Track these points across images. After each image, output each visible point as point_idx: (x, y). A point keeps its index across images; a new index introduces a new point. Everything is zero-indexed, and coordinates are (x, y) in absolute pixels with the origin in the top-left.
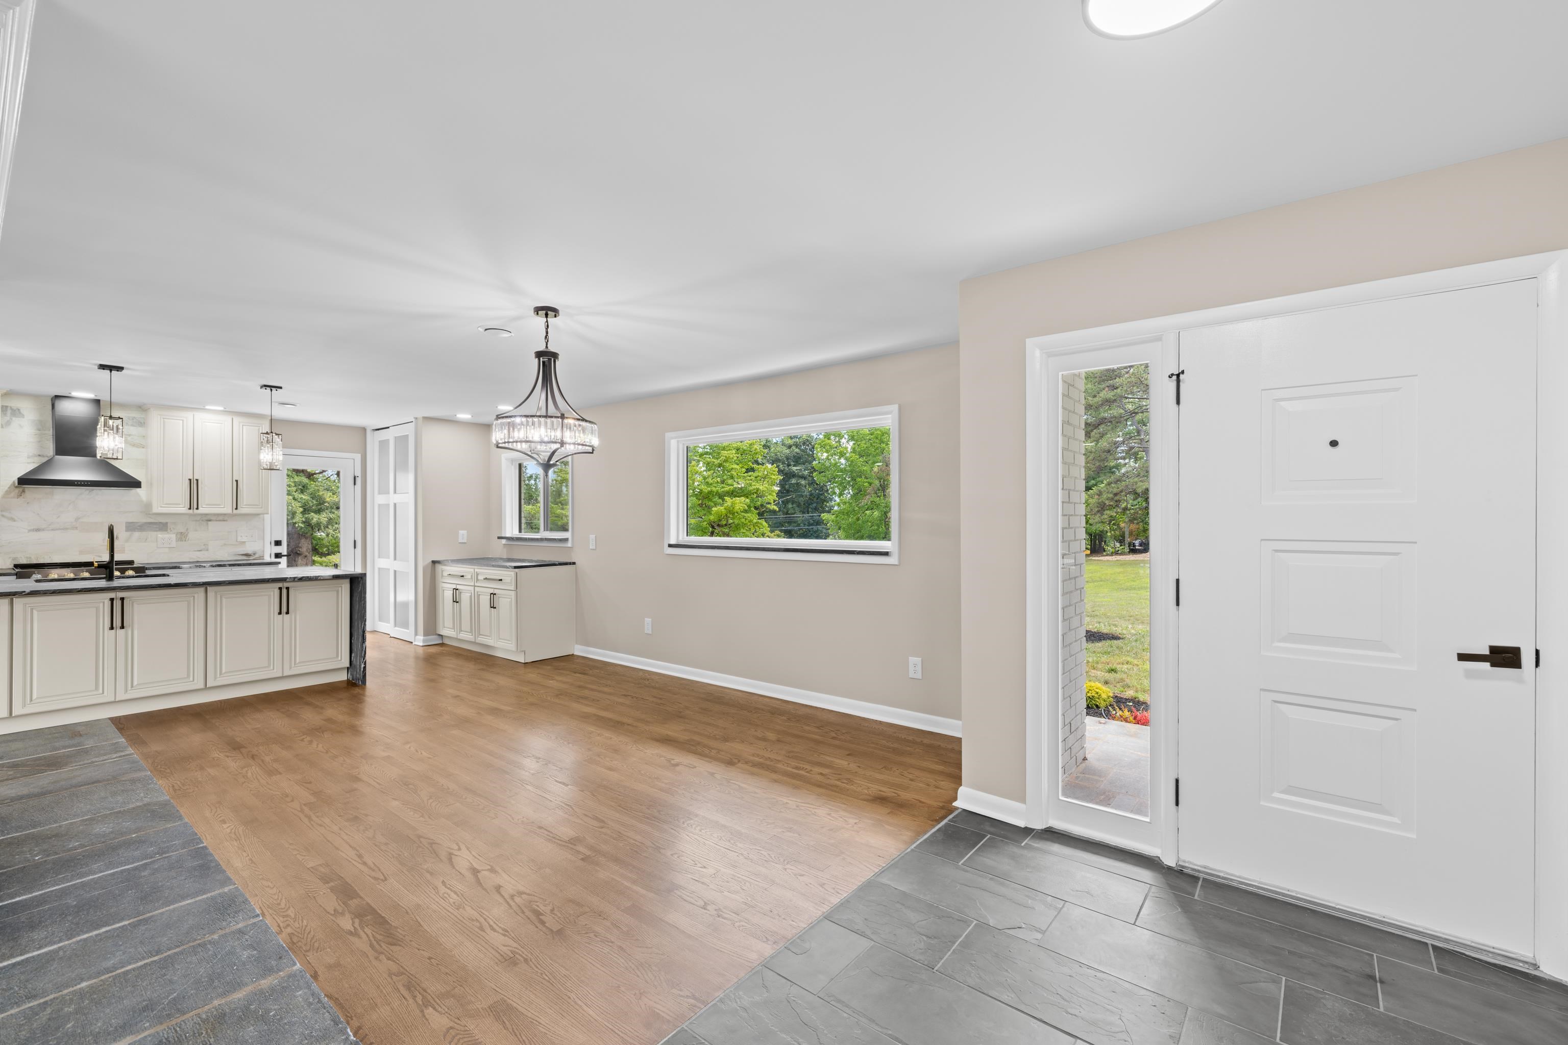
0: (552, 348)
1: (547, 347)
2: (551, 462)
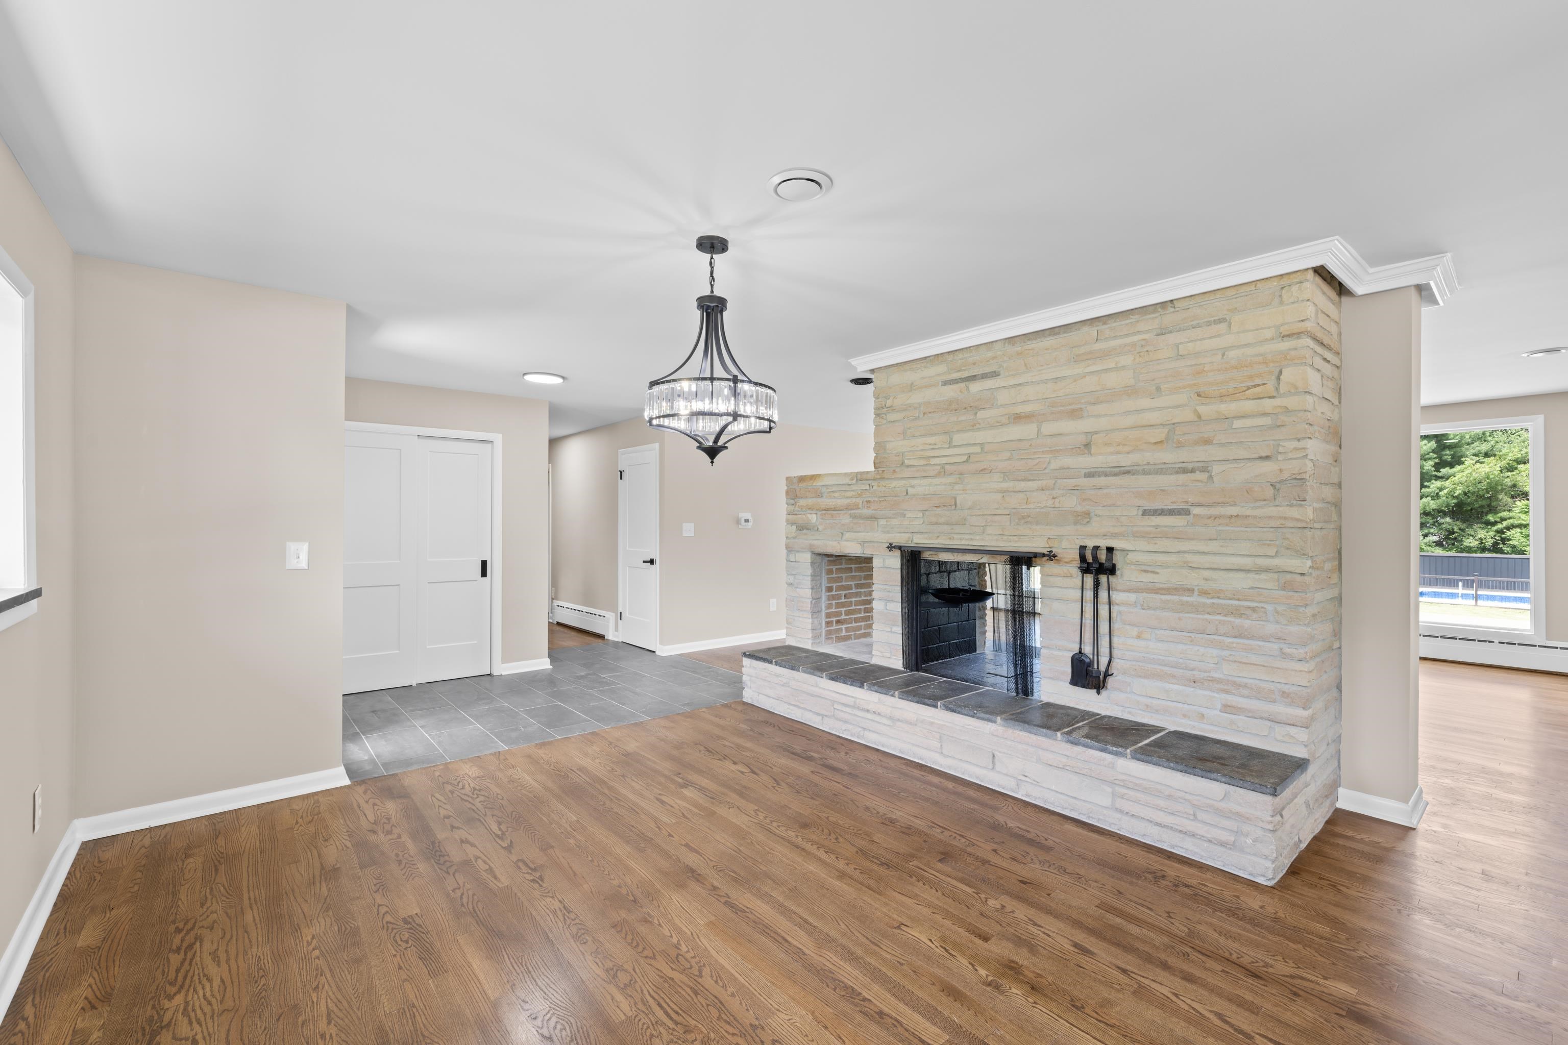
0: (717, 293)
1: (712, 292)
2: (720, 443)
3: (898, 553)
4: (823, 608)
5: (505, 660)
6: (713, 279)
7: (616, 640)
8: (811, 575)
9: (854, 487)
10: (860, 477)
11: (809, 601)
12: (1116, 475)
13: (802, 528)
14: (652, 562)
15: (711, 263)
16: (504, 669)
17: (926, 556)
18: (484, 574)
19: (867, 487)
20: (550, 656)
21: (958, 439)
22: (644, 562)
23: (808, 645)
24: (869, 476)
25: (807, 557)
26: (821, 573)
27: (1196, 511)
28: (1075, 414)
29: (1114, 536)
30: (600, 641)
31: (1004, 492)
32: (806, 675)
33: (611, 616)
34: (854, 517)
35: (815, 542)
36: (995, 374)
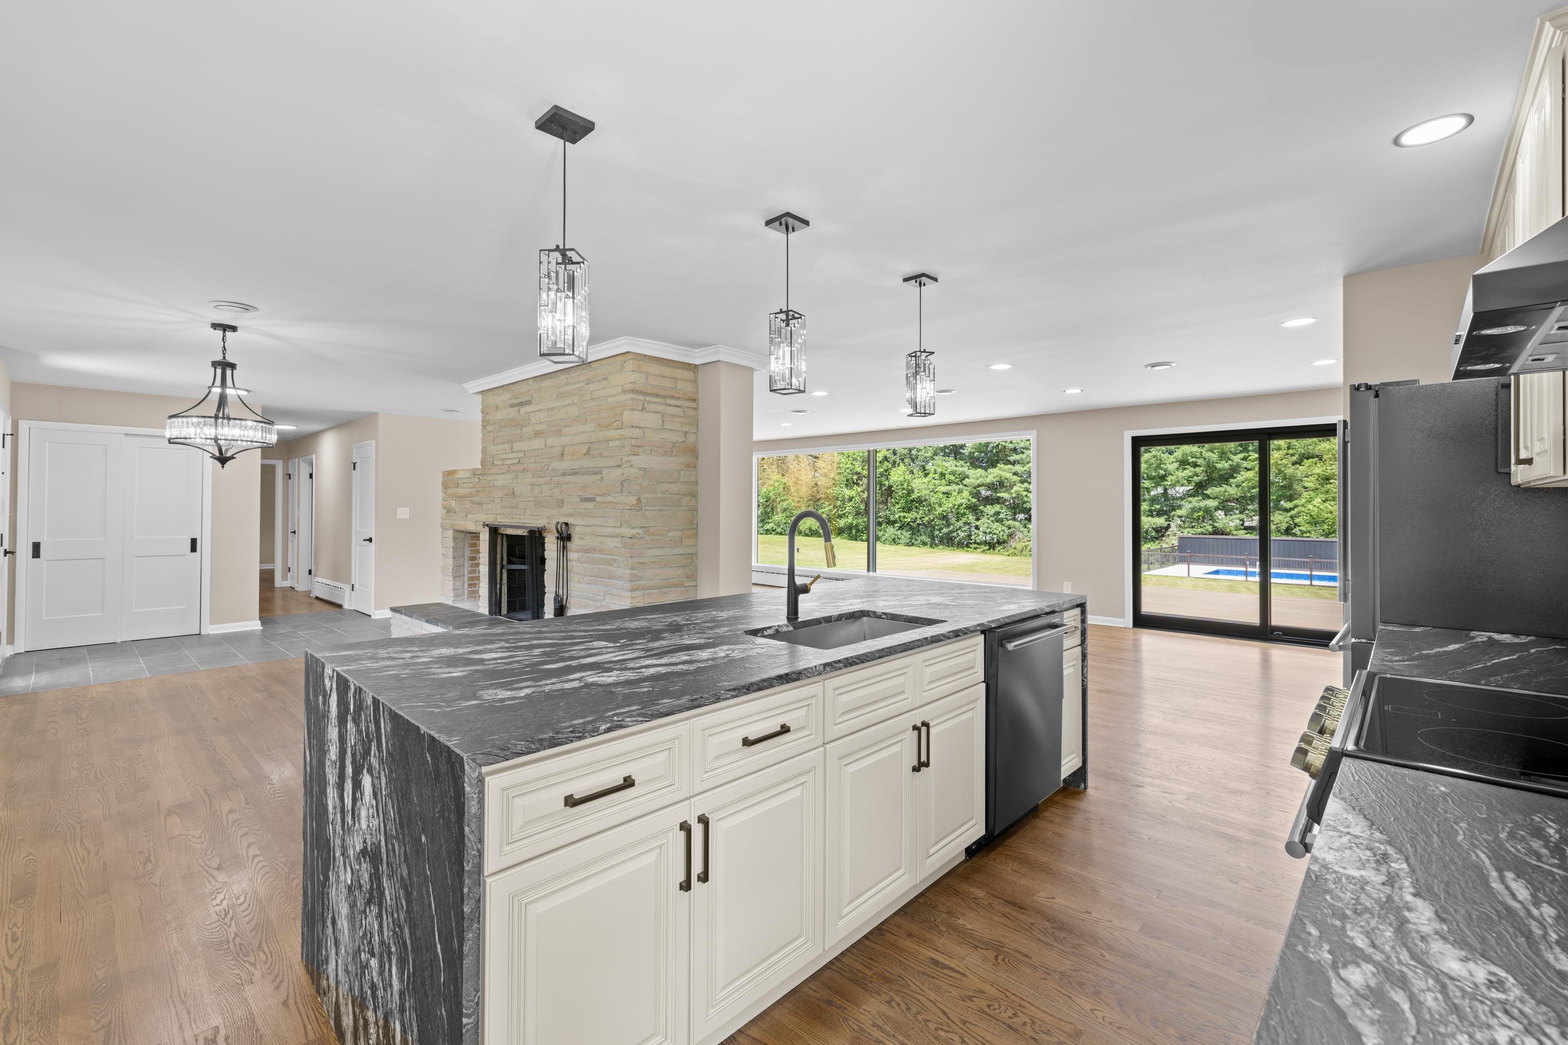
1: (224, 358)
3: (487, 529)
4: (466, 572)
5: (213, 621)
6: (225, 349)
7: (350, 608)
8: (453, 548)
9: (472, 480)
10: (474, 472)
11: (451, 567)
12: (572, 475)
13: (449, 510)
14: (370, 540)
15: (223, 339)
16: (211, 629)
17: (502, 531)
18: (194, 549)
19: (477, 480)
20: (261, 619)
21: (517, 446)
22: (364, 540)
23: (450, 602)
24: (479, 472)
25: (450, 533)
26: (464, 545)
27: (598, 499)
28: (559, 433)
29: (571, 515)
30: (336, 609)
31: (532, 485)
32: (417, 621)
33: (347, 588)
34: (472, 502)
35: (455, 522)
36: (529, 403)
